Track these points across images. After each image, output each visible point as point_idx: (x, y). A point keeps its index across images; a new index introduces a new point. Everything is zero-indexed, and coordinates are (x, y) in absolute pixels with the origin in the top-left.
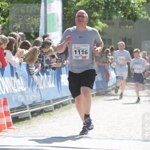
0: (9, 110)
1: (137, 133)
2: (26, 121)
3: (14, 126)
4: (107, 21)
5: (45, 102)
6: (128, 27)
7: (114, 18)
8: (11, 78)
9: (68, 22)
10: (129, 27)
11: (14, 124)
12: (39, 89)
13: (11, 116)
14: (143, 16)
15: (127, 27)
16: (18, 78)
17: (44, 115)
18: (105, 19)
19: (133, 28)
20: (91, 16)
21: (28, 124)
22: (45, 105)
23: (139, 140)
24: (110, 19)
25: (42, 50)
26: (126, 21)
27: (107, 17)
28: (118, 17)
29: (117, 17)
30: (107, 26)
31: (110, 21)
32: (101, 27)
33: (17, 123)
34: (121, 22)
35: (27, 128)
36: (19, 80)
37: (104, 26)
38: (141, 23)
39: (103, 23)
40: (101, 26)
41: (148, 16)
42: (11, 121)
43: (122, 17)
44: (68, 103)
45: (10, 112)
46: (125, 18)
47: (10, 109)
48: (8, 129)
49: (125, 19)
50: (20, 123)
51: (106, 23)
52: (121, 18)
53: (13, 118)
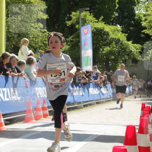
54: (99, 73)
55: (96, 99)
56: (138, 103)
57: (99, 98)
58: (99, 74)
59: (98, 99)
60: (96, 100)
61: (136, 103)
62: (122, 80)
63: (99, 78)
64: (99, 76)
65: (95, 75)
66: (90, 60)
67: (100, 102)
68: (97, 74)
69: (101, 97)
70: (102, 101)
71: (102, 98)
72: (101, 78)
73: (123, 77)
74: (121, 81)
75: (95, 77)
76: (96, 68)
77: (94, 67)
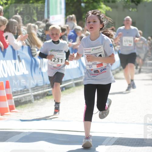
0: (11, 93)
2: (29, 104)
3: (16, 109)
4: (111, 4)
5: (47, 85)
6: (132, 10)
7: (117, 1)
8: (13, 61)
9: (71, 5)
10: (133, 10)
11: (17, 108)
12: (42, 73)
13: (14, 100)
15: (131, 10)
16: (20, 60)
17: (46, 98)
18: (109, 2)
19: (137, 11)
21: (30, 107)
22: (48, 88)
24: (114, 2)
26: (129, 5)
29: (120, 0)
30: (111, 10)
31: (113, 4)
33: (19, 107)
34: (124, 5)
35: (30, 112)
36: (21, 63)
37: (108, 10)
38: (145, 6)
39: (107, 6)
42: (14, 104)
44: (71, 86)
45: (12, 95)
46: (129, 1)
48: (10, 112)
50: (23, 106)
51: (109, 6)
52: (125, 1)
53: (15, 102)
54: (79, 30)
55: (75, 77)
57: (80, 76)
58: (80, 32)
59: (78, 77)
60: (75, 79)
62: (130, 43)
64: (78, 35)
65: (72, 33)
66: (61, 4)
68: (75, 31)
69: (82, 73)
73: (131, 39)
74: (128, 45)
75: (72, 36)
76: (72, 19)
77: (70, 17)
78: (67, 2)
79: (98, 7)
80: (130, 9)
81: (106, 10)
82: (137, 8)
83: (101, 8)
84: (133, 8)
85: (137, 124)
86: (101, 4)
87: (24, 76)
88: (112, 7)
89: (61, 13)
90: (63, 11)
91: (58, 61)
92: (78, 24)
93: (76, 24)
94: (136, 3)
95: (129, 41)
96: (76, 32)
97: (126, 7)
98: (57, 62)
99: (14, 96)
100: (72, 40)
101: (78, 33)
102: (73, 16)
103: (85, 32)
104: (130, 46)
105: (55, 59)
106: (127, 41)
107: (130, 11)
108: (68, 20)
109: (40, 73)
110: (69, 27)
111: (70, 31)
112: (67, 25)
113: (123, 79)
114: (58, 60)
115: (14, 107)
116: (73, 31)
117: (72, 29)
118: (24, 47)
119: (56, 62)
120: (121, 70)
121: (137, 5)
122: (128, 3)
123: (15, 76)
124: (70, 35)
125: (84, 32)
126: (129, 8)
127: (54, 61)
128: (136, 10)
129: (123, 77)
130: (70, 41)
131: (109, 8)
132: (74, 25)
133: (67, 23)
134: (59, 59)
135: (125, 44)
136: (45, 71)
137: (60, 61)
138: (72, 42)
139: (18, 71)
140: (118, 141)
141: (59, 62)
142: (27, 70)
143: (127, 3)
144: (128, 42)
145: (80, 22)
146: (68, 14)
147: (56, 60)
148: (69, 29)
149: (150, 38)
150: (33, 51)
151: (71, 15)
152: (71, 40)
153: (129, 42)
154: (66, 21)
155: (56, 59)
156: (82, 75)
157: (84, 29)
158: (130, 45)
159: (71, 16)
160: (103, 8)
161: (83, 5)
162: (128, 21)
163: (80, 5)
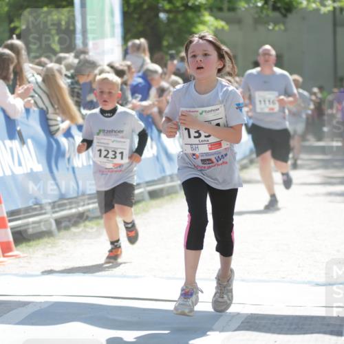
0: (5, 215)
1: (299, 267)
2: (45, 240)
3: (17, 250)
4: (226, 14)
6: (273, 28)
7: (240, 9)
8: (8, 142)
9: (136, 16)
10: (277, 28)
11: (18, 247)
12: (73, 168)
13: (11, 229)
14: (308, 4)
15: (271, 27)
16: (23, 142)
18: (220, 9)
19: (286, 30)
20: (188, 2)
21: (50, 245)
23: (304, 283)
24: (232, 9)
25: (76, 79)
26: (268, 16)
27: (225, 6)
28: (249, 5)
29: (246, 6)
30: (226, 27)
31: (231, 14)
32: (212, 28)
33: (24, 245)
34: (256, 16)
35: (47, 256)
36: (25, 146)
37: (220, 27)
38: (304, 18)
39: (216, 18)
40: (212, 25)
41: (318, 4)
42: (11, 239)
43: (260, 4)
44: (140, 198)
45: (7, 219)
46: (266, 6)
47: (7, 213)
48: (4, 256)
49: (267, 9)
50: (31, 243)
51: (222, 19)
52: (257, 7)
53: (14, 234)
54: (156, 72)
55: (148, 179)
56: (317, 195)
57: (160, 176)
58: (156, 77)
59: (156, 178)
60: (149, 183)
61: (308, 195)
62: (271, 106)
63: (153, 92)
64: (153, 83)
65: (140, 80)
67: (161, 190)
69: (163, 170)
70: (168, 184)
71: (168, 172)
72: (162, 91)
75: (140, 86)
76: (138, 48)
77: (134, 45)
78: (126, 9)
79: (197, 20)
80: (269, 25)
81: (216, 28)
82: (284, 23)
83: (203, 23)
84: (276, 23)
85: (291, 282)
86: (203, 15)
87: (32, 176)
88: (228, 22)
89: (113, 35)
90: (119, 31)
91: (114, 157)
92: (153, 60)
93: (147, 59)
94: (283, 11)
95: (269, 101)
96: (149, 78)
97: (259, 21)
98: (112, 158)
99: (10, 221)
100: (140, 96)
101: (152, 79)
102: (143, 40)
103: (170, 77)
104: (271, 111)
105: (108, 152)
106: (265, 101)
107: (269, 30)
108: (130, 51)
109: (68, 169)
110: (132, 66)
111: (135, 75)
112: (129, 63)
113: (257, 182)
114: (113, 153)
115: (13, 245)
116: (140, 74)
117: (139, 71)
118: (31, 110)
119: (110, 159)
120: (252, 162)
121: (285, 16)
122: (265, 12)
123: (14, 176)
124: (135, 83)
125: (167, 76)
126: (267, 23)
127: (105, 157)
128: (282, 27)
129: (258, 177)
130: (136, 98)
131: (221, 24)
132: (144, 61)
133: (128, 57)
134: (116, 152)
135: (262, 109)
136: (80, 166)
137: (119, 156)
138: (139, 99)
139: (20, 164)
140: (248, 322)
141: (116, 159)
142: (39, 162)
143: (262, 12)
144: (267, 102)
145: (157, 55)
146: (129, 36)
147: (111, 155)
148: (133, 70)
149: (315, 90)
150: (52, 123)
151: (138, 38)
152: (137, 95)
153: (270, 104)
154: (126, 53)
155: (110, 151)
156: (163, 175)
157: (165, 70)
158: (272, 109)
159: (137, 41)
160: (209, 23)
161: (162, 16)
162: (267, 57)
163: (157, 16)
